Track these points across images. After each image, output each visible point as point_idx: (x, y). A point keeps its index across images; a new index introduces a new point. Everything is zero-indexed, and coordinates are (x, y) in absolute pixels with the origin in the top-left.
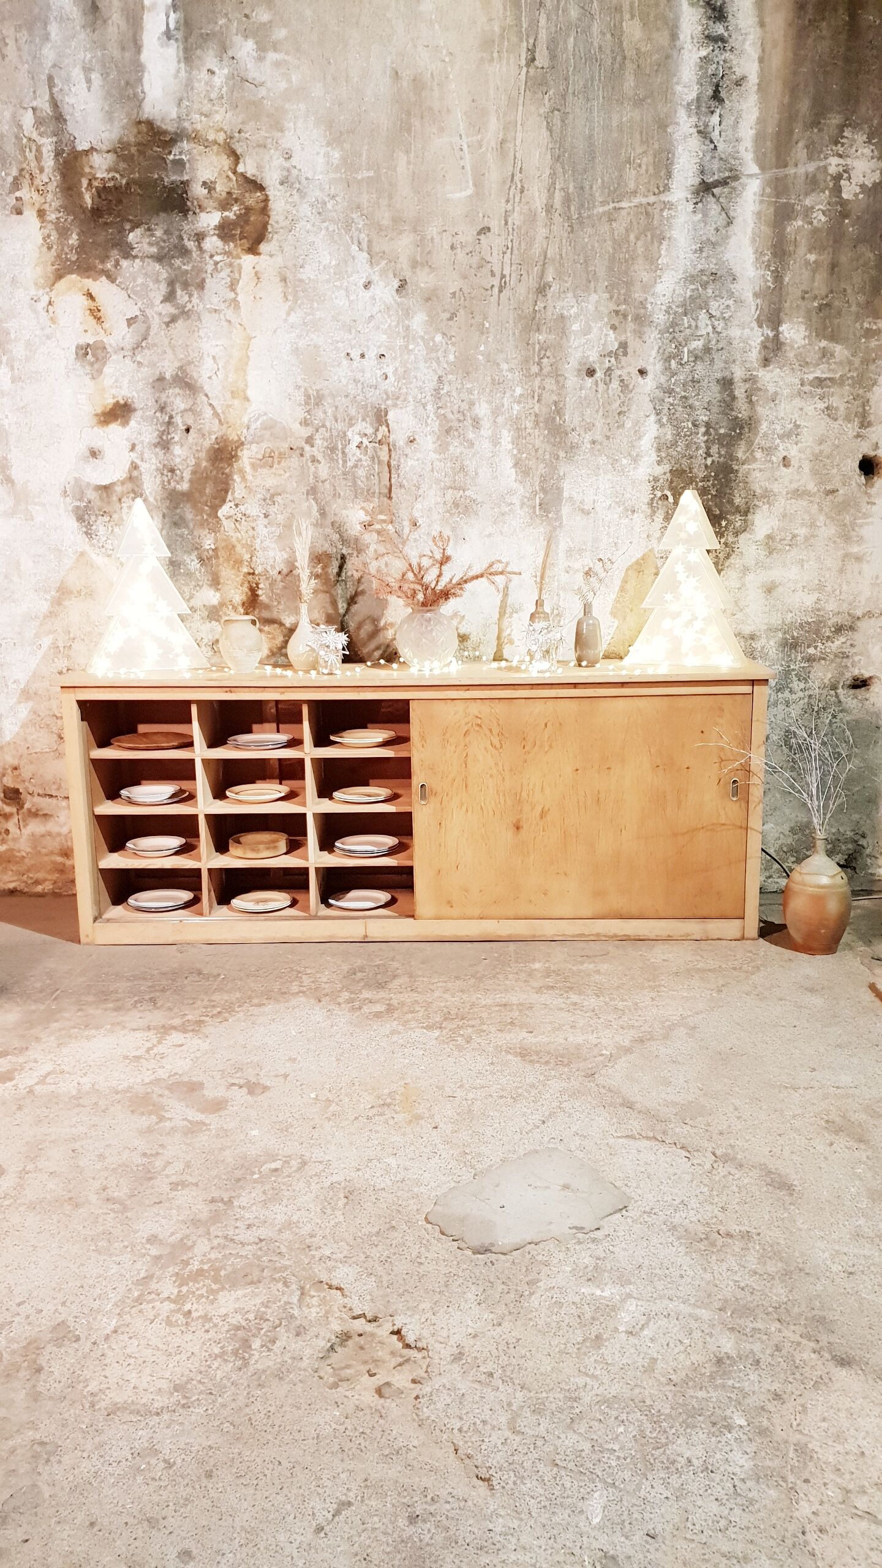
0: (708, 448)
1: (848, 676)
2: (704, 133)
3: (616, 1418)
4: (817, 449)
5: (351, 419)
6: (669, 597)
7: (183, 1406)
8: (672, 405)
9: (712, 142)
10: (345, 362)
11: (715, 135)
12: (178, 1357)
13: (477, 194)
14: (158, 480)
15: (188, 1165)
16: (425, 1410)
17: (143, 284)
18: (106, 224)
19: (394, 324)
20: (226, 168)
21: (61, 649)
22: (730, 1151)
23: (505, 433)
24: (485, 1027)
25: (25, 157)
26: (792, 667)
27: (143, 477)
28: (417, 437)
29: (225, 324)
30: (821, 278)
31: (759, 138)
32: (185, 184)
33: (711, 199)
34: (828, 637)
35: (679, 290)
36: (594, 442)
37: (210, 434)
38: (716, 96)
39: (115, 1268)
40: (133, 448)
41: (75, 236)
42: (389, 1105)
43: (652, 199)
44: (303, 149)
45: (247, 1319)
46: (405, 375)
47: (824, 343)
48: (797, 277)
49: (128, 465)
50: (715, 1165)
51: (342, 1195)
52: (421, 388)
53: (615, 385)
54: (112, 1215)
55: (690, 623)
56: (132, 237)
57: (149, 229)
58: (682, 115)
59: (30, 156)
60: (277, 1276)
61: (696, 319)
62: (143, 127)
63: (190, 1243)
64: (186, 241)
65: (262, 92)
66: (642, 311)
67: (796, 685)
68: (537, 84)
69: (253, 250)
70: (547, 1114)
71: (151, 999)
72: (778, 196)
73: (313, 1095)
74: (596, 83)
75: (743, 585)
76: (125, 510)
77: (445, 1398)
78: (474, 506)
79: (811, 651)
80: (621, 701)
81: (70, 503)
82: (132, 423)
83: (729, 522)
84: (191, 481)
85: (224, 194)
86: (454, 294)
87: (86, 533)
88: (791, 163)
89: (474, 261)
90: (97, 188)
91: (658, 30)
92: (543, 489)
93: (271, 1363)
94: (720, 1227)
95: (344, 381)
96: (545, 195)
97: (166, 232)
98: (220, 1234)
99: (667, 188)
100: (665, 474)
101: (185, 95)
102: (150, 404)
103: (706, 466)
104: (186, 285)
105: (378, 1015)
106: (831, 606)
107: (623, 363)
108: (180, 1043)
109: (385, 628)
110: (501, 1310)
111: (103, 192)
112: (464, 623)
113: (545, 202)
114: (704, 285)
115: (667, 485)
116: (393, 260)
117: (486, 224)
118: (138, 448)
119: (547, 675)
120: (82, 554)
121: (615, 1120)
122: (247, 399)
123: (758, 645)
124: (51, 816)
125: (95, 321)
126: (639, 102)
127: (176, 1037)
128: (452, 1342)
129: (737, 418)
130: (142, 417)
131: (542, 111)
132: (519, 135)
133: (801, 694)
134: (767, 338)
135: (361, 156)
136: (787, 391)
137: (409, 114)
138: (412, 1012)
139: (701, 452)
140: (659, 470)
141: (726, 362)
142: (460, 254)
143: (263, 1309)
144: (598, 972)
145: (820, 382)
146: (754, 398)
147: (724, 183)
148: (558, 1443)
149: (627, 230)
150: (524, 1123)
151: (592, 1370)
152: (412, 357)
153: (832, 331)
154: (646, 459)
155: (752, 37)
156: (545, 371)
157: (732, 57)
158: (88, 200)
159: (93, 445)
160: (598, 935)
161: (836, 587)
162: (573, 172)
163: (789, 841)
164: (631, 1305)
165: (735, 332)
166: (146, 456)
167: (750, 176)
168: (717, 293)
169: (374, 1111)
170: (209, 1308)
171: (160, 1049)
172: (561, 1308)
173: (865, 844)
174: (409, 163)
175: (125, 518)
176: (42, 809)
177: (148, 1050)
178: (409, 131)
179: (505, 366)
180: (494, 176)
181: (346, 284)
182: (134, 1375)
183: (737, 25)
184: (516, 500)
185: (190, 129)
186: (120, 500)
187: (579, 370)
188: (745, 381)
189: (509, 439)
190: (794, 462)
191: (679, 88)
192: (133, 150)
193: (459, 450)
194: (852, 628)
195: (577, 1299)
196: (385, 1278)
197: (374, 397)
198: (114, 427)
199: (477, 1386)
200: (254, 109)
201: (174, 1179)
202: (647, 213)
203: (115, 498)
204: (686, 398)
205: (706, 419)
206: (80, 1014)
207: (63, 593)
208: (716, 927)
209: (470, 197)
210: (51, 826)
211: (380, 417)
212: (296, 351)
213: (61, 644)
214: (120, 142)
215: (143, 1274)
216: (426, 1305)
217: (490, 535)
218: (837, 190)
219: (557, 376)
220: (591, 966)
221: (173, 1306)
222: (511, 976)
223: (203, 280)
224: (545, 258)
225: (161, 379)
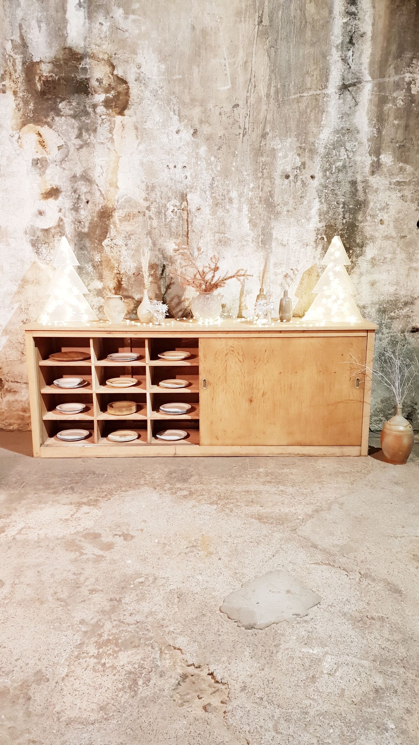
0: (344, 215)
1: (410, 327)
2: (344, 60)
3: (328, 724)
4: (397, 216)
5: (169, 198)
6: (325, 288)
7: (105, 719)
8: (326, 193)
9: (348, 64)
10: (166, 170)
11: (350, 61)
12: (101, 690)
13: (233, 88)
14: (73, 227)
15: (97, 580)
16: (230, 720)
17: (66, 129)
18: (48, 99)
19: (190, 151)
20: (108, 72)
21: (23, 309)
22: (367, 571)
23: (245, 206)
24: (239, 504)
25: (7, 65)
26: (383, 322)
27: (65, 225)
28: (201, 207)
29: (107, 150)
30: (400, 132)
31: (372, 63)
32: (88, 79)
33: (347, 92)
34: (401, 308)
35: (331, 137)
36: (288, 211)
37: (99, 204)
38: (351, 42)
39: (64, 639)
40: (60, 210)
41: (32, 105)
42: (195, 546)
43: (318, 92)
44: (146, 64)
45: (134, 668)
46: (196, 177)
47: (401, 164)
48: (388, 132)
49: (58, 219)
50: (361, 579)
51: (176, 596)
52: (203, 183)
53: (299, 183)
54: (61, 608)
55: (335, 301)
56: (61, 106)
57: (69, 102)
58: (334, 51)
59: (10, 64)
60: (148, 642)
61: (339, 152)
62: (67, 51)
63: (101, 624)
64: (88, 109)
65: (127, 34)
66: (313, 147)
67: (385, 331)
68: (263, 34)
69: (121, 113)
70: (275, 551)
71: (71, 487)
72: (380, 91)
73: (157, 541)
74: (292, 34)
75: (360, 282)
76: (56, 241)
77: (239, 713)
78: (229, 242)
79: (392, 314)
80: (303, 340)
81: (29, 237)
82: (60, 198)
83: (354, 251)
84: (89, 227)
85: (107, 85)
86: (221, 137)
87: (36, 252)
88: (387, 76)
89: (231, 120)
90: (43, 81)
91: (323, 8)
92: (263, 234)
93: (149, 693)
94: (368, 614)
95: (166, 179)
96: (266, 89)
97: (78, 104)
98: (116, 619)
99: (326, 87)
100: (323, 227)
101: (88, 35)
102: (69, 189)
103: (343, 224)
104: (87, 130)
105: (185, 497)
106: (403, 292)
107: (303, 173)
108: (87, 511)
109: (184, 301)
110: (263, 661)
111: (46, 83)
112: (223, 299)
113: (266, 92)
114: (344, 135)
115: (324, 232)
116: (191, 120)
117: (237, 103)
118: (63, 210)
119: (267, 326)
120: (34, 263)
121: (308, 554)
122: (117, 187)
123: (366, 311)
124: (17, 392)
125: (42, 147)
126: (313, 44)
127: (85, 509)
128: (240, 680)
129: (358, 200)
130: (65, 195)
131: (265, 47)
132: (254, 59)
133: (387, 335)
134: (374, 161)
135: (175, 68)
136: (382, 188)
137: (199, 47)
138: (202, 495)
139: (340, 216)
140: (320, 225)
141: (353, 173)
142: (224, 118)
143: (142, 662)
144: (292, 473)
145: (399, 183)
146: (367, 191)
147: (354, 85)
148: (300, 739)
149: (306, 107)
150: (264, 557)
151: (313, 696)
152: (200, 168)
153: (405, 158)
154: (314, 219)
155: (368, 13)
156: (265, 176)
157: (359, 23)
158: (39, 86)
159: (40, 209)
160: (290, 454)
161: (405, 283)
162: (280, 78)
163: (380, 406)
164: (328, 658)
165: (358, 158)
166: (67, 214)
167: (367, 82)
168: (350, 139)
169: (188, 550)
170: (114, 661)
171: (78, 515)
172: (293, 660)
173: (417, 408)
174: (199, 72)
175: (56, 245)
176: (13, 389)
177: (72, 515)
178: (199, 56)
179: (245, 173)
180: (241, 79)
181: (167, 131)
182: (78, 701)
183: (362, 7)
184: (249, 239)
185: (90, 53)
186: (53, 236)
187: (282, 176)
188: (363, 182)
189: (247, 209)
190: (386, 222)
191: (332, 38)
192: (62, 62)
193: (222, 214)
194: (412, 303)
195: (301, 655)
196: (202, 644)
197: (180, 187)
198: (51, 200)
199: (255, 705)
200: (122, 43)
201: (90, 587)
202: (316, 99)
203: (51, 235)
204: (333, 190)
205: (343, 200)
206: (36, 495)
207: (25, 282)
208: (347, 450)
209: (229, 89)
210: (17, 397)
211: (183, 197)
212: (142, 164)
213: (23, 307)
214: (55, 58)
215: (79, 642)
216: (224, 659)
217: (236, 256)
218: (409, 89)
219: (271, 178)
220: (288, 470)
221: (95, 660)
222: (249, 476)
223: (96, 128)
224: (266, 120)
225: (74, 177)
